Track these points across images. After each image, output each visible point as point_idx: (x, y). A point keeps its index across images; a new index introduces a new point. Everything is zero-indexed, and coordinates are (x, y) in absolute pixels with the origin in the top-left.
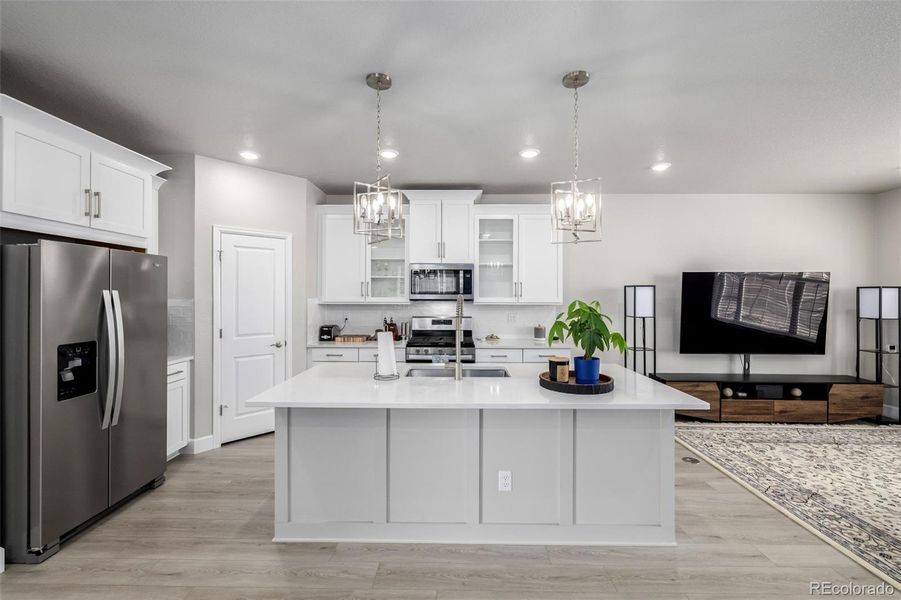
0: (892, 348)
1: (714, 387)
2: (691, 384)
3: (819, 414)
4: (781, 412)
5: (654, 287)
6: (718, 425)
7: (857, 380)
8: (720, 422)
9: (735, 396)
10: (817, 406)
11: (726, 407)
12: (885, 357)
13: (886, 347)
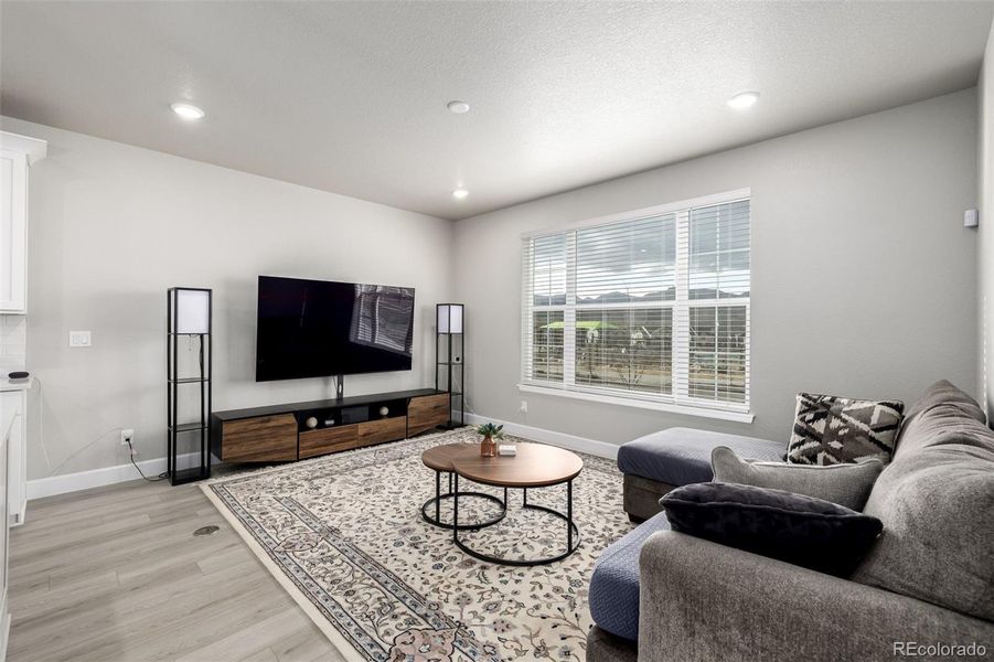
0: (458, 359)
1: (291, 419)
2: (260, 419)
3: (399, 430)
4: (364, 435)
5: (210, 291)
6: (294, 465)
7: (437, 392)
8: (298, 460)
9: (321, 425)
10: (399, 421)
11: (306, 440)
12: (453, 366)
13: (454, 360)
